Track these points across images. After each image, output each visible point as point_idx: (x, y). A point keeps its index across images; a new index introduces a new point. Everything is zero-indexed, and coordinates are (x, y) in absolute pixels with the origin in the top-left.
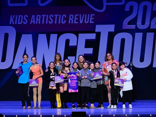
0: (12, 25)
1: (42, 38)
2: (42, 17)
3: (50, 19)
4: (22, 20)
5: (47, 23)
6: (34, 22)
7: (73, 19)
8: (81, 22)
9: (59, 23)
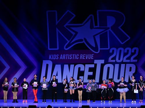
0: (50, 60)
1: (66, 66)
2: (66, 56)
3: (70, 57)
4: (55, 57)
5: (68, 59)
6: (62, 58)
7: (82, 57)
8: (87, 58)
9: (75, 59)
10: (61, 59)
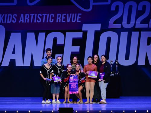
1: (31, 36)
2: (30, 16)
3: (38, 18)
4: (11, 19)
5: (35, 22)
6: (23, 21)
7: (60, 18)
8: (68, 21)
9: (47, 22)
10: (21, 22)
